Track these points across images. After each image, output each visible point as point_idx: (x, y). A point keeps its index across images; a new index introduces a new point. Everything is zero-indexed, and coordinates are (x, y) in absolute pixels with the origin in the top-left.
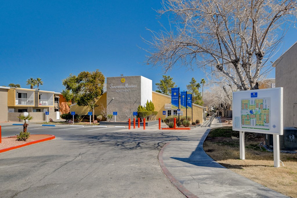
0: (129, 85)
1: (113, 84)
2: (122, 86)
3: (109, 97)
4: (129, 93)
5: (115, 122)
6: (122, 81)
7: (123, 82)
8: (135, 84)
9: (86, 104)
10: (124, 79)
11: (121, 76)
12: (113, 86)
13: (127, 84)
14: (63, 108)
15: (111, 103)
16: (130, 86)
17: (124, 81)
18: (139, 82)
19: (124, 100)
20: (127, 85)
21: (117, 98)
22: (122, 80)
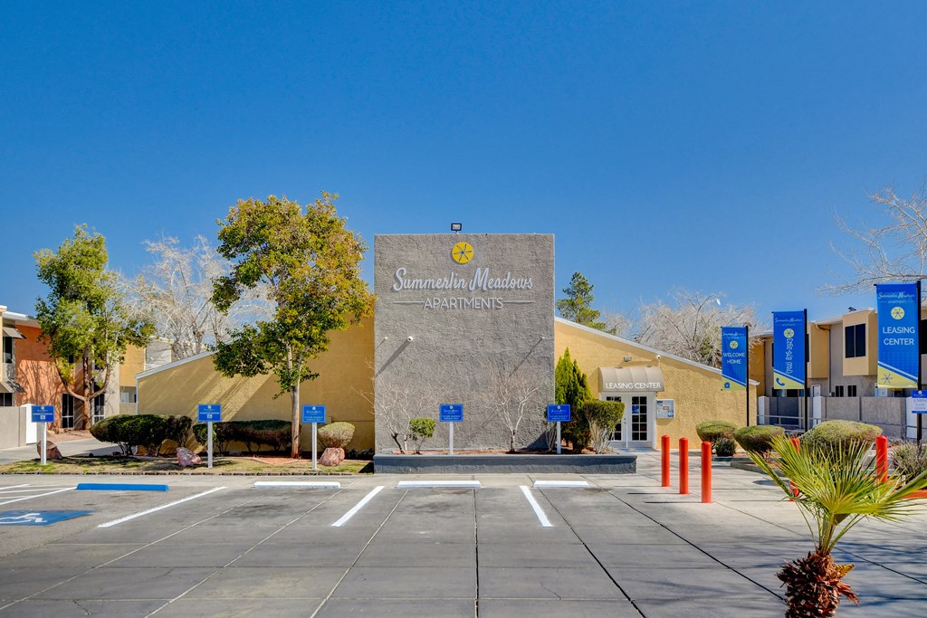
0: (491, 275)
1: (409, 267)
2: (458, 278)
3: (385, 330)
4: (495, 313)
5: (452, 454)
6: (456, 258)
7: (464, 260)
8: (523, 273)
9: (252, 368)
10: (469, 247)
11: (453, 233)
12: (412, 277)
13: (483, 271)
14: (28, 390)
15: (397, 362)
16: (499, 283)
17: (470, 256)
18: (545, 262)
19: (469, 347)
20: (481, 277)
21: (433, 338)
22: (456, 250)
